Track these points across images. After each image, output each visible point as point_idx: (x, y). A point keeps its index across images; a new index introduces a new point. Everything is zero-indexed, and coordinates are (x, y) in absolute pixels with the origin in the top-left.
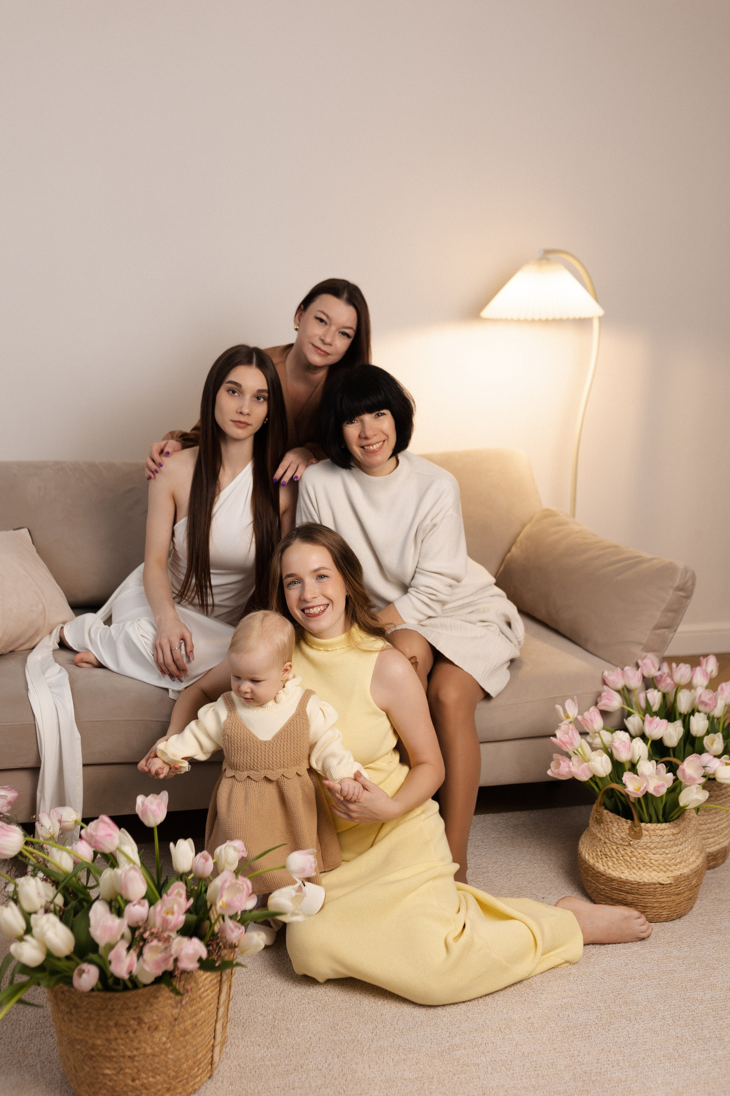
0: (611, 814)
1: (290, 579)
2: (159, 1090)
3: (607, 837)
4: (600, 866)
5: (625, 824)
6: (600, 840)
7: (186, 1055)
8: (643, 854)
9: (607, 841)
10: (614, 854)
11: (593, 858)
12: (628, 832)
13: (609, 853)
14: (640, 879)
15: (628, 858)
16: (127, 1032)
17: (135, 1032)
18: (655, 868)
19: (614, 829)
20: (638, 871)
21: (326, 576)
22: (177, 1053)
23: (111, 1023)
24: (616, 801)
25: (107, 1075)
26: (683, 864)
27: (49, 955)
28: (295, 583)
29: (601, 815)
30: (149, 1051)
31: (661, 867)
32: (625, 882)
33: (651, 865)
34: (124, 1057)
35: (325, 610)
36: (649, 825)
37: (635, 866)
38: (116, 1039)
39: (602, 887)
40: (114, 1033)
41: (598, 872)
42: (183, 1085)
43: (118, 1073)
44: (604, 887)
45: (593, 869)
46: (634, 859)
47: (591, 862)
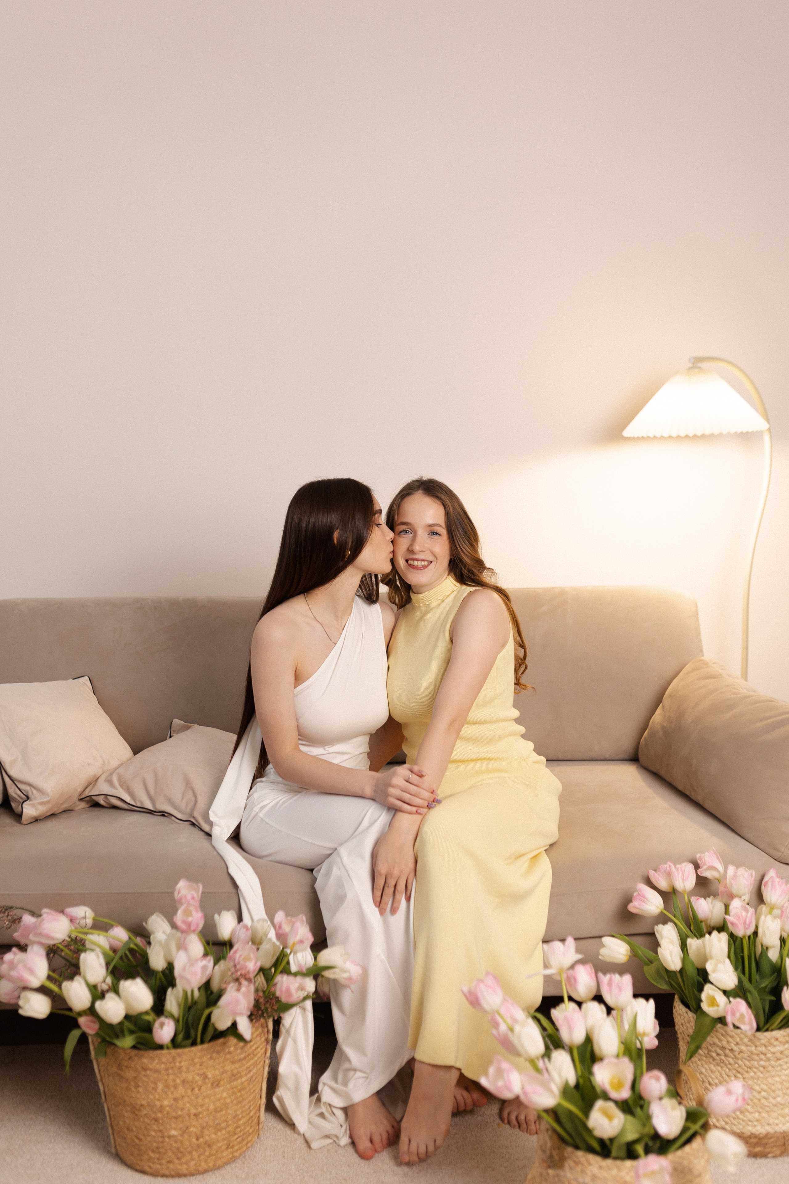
1: (403, 527)
2: (220, 1148)
16: (193, 1089)
17: (200, 1088)
21: (439, 534)
23: (178, 1081)
25: (173, 1136)
27: (129, 1015)
28: (406, 532)
30: (212, 1107)
34: (189, 1115)
35: (428, 565)
38: (183, 1097)
40: (181, 1090)
43: (183, 1133)
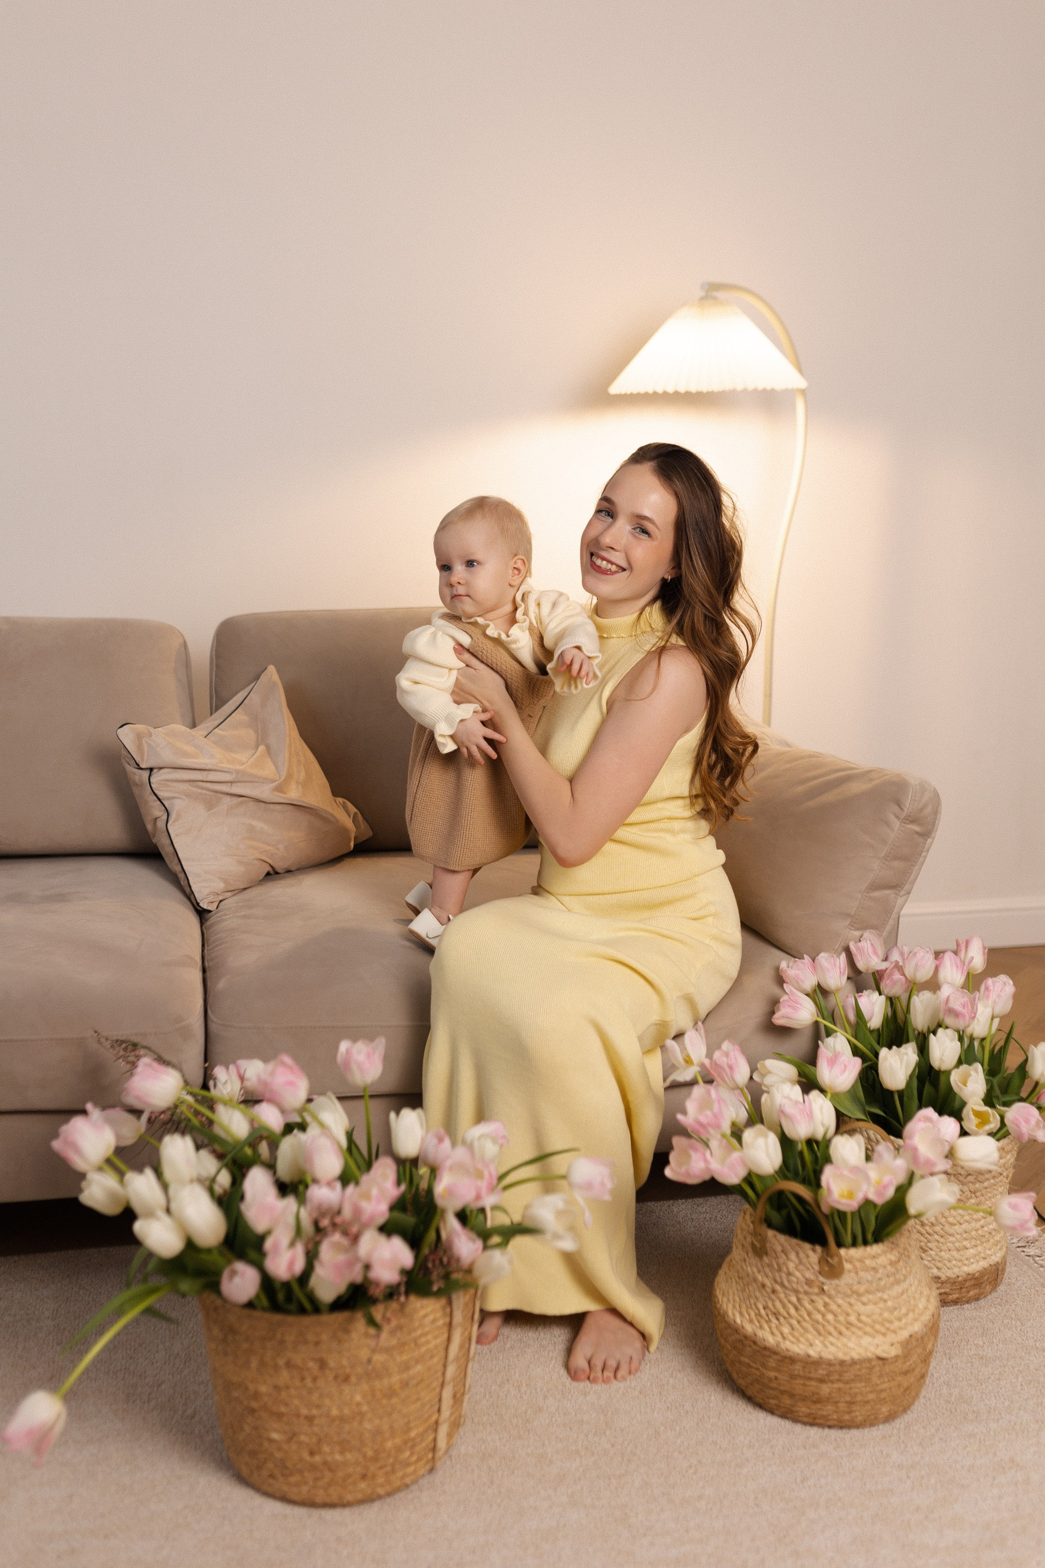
0: (782, 1238)
2: (349, 1476)
3: (778, 1279)
4: (768, 1337)
5: (811, 1253)
6: (764, 1286)
7: (392, 1428)
8: (845, 1306)
9: (778, 1288)
10: (792, 1311)
11: (751, 1321)
12: (817, 1268)
13: (782, 1310)
14: (845, 1354)
15: (819, 1317)
16: (303, 1379)
17: (315, 1379)
18: (868, 1329)
19: (791, 1266)
20: (838, 1339)
21: (649, 535)
22: (377, 1421)
23: (281, 1362)
24: (789, 1216)
26: (911, 1315)
27: (190, 1245)
29: (764, 1240)
30: (335, 1412)
31: (878, 1327)
32: (817, 1363)
33: (859, 1325)
34: (298, 1415)
35: (617, 572)
36: (853, 1252)
37: (832, 1330)
38: (287, 1387)
39: (772, 1374)
40: (284, 1376)
41: (765, 1348)
42: (386, 1474)
43: (289, 1440)
44: (776, 1374)
45: (755, 1343)
46: (830, 1317)
47: (749, 1328)
